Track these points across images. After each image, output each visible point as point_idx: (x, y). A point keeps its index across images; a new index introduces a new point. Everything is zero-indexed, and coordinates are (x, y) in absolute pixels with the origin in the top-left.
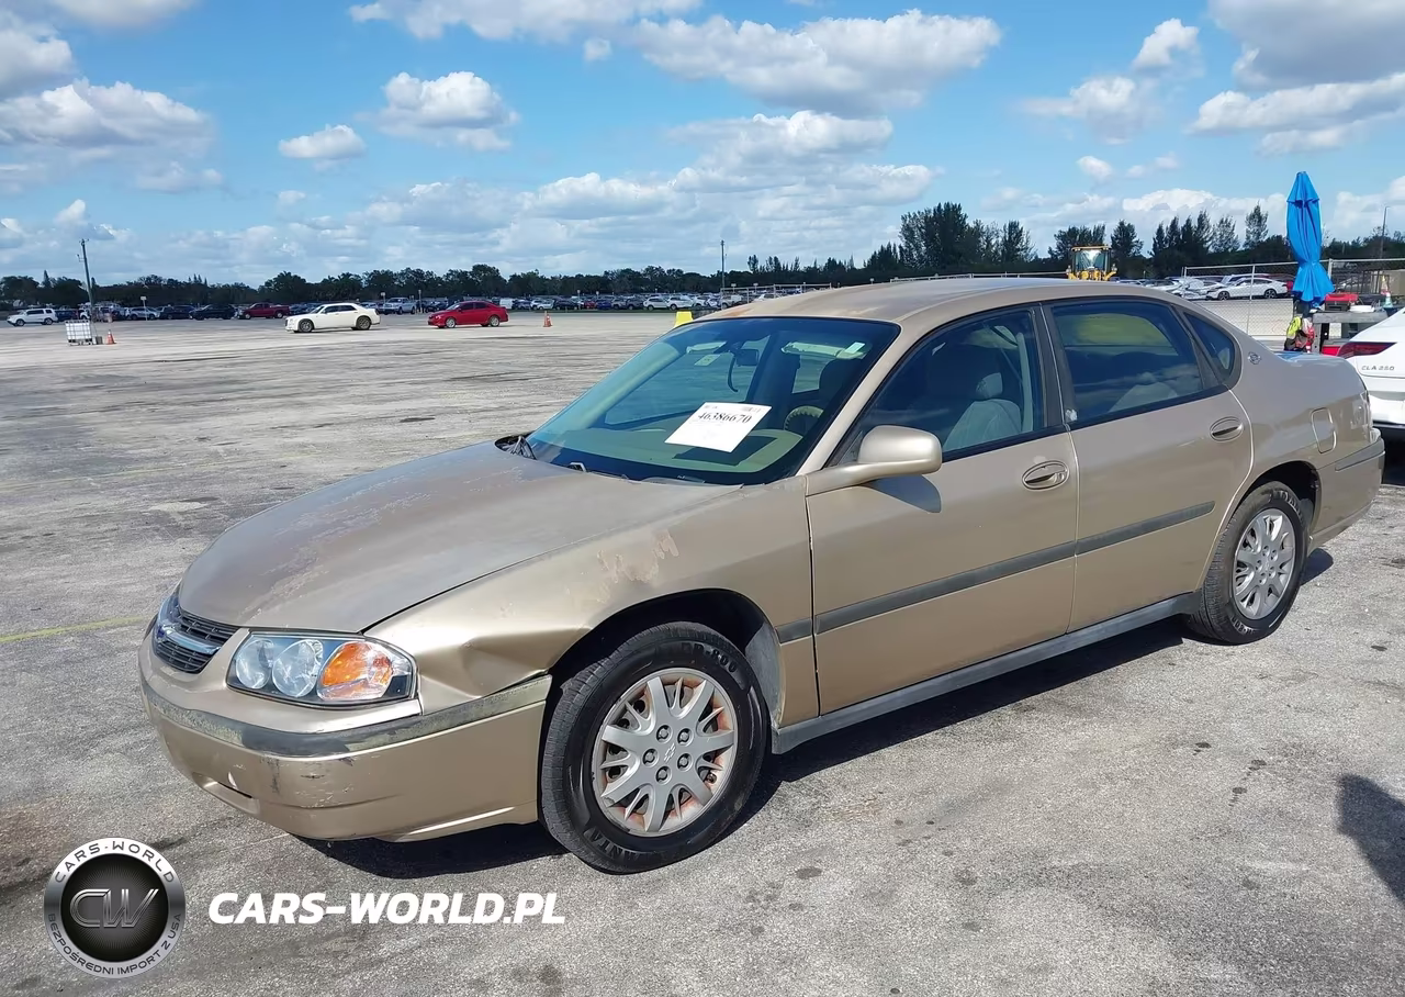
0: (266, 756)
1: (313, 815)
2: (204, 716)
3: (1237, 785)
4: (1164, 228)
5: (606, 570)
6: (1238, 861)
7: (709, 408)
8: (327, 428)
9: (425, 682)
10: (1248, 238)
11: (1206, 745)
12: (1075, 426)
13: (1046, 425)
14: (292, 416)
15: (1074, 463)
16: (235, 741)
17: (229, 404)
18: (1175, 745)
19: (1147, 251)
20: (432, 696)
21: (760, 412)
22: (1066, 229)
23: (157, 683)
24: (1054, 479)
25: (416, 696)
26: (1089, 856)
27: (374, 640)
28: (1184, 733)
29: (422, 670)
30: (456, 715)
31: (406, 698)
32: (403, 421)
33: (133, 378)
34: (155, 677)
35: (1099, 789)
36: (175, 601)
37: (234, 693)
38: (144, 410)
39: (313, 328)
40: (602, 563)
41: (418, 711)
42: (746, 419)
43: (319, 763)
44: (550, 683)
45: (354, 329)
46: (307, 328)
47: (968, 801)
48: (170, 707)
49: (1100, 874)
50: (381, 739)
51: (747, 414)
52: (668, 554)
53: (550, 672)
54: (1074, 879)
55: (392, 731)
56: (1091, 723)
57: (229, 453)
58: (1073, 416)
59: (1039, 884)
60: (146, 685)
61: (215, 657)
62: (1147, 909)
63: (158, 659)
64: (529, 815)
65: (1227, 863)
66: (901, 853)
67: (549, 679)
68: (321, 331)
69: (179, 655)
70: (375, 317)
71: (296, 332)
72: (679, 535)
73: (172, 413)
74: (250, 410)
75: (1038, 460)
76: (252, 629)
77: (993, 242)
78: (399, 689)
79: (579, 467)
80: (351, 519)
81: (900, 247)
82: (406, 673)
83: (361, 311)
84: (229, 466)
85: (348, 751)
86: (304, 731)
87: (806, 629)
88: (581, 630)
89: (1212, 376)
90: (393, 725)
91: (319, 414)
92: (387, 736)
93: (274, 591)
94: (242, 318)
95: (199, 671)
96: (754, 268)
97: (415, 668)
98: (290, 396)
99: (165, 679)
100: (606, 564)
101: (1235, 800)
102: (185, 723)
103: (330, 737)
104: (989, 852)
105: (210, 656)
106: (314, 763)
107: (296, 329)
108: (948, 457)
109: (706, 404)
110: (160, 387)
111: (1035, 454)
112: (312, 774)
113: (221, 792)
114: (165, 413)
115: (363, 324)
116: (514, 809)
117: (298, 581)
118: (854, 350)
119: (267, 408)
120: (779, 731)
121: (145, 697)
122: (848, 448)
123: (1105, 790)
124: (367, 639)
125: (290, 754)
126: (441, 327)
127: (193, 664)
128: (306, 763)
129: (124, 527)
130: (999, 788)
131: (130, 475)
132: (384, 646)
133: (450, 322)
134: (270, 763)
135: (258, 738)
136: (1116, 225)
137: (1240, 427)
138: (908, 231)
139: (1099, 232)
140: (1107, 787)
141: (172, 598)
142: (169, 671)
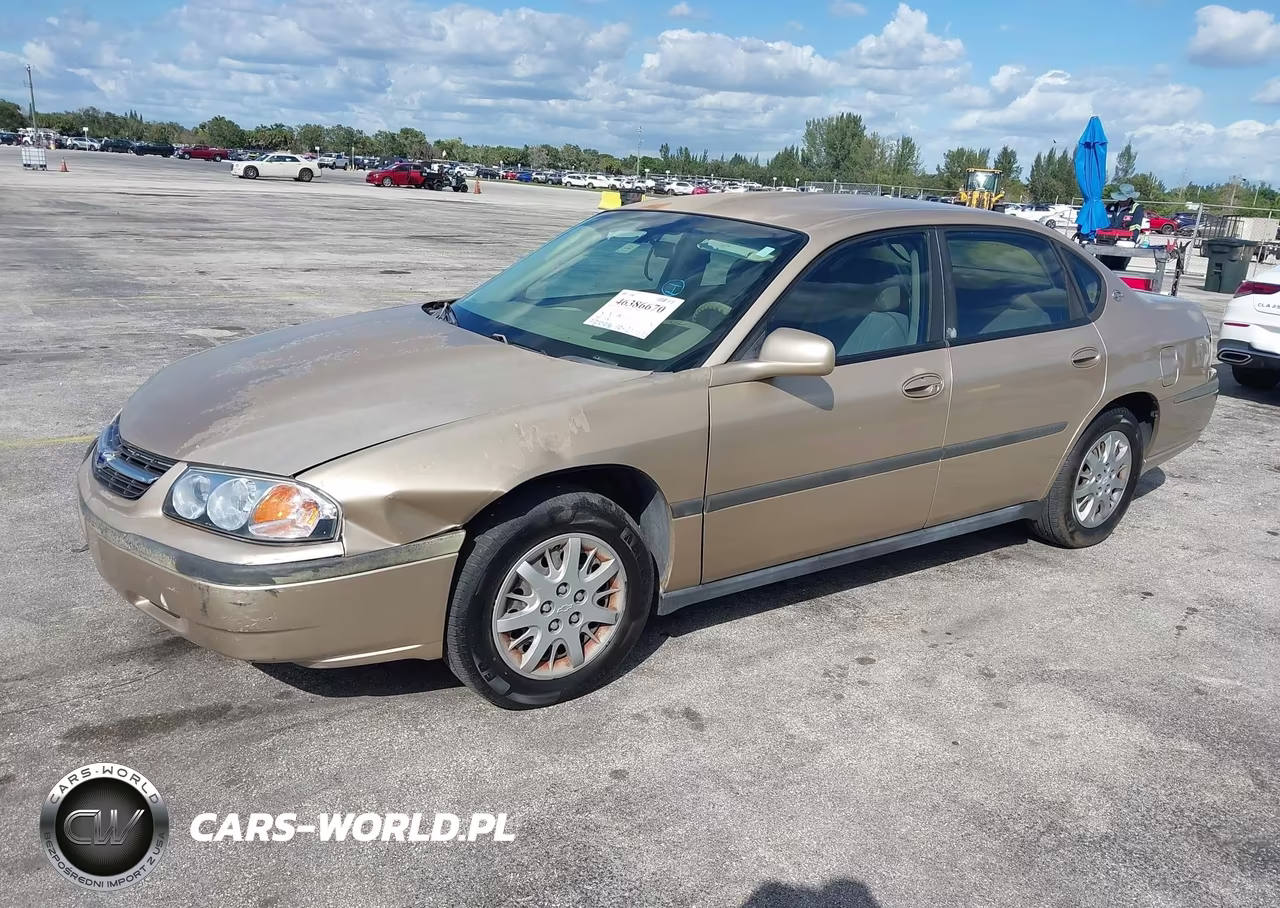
0: (198, 582)
1: (238, 638)
2: (140, 541)
3: (1178, 624)
4: (1042, 157)
5: (523, 439)
6: (1189, 675)
7: (627, 295)
8: (315, 272)
9: (349, 527)
10: (1117, 173)
11: (1151, 594)
12: (954, 343)
13: (928, 340)
14: (275, 259)
15: (949, 376)
16: (169, 565)
17: (210, 242)
18: (1125, 592)
19: (1024, 177)
20: (354, 540)
21: (673, 303)
22: (955, 149)
23: (95, 505)
24: (930, 389)
25: (340, 539)
26: (1077, 666)
27: (305, 485)
28: (1131, 584)
29: (347, 516)
30: (374, 559)
31: (330, 540)
32: (382, 273)
33: (104, 207)
34: (94, 499)
35: (1072, 619)
36: (114, 431)
37: (168, 522)
38: (131, 239)
39: (258, 175)
40: (520, 433)
41: (341, 552)
42: (661, 309)
43: (247, 593)
44: (463, 537)
45: (297, 180)
46: (251, 174)
47: (973, 621)
48: (106, 528)
49: (1085, 675)
50: (306, 574)
51: (662, 304)
52: (580, 429)
53: (464, 527)
54: (1067, 678)
55: (316, 569)
56: (1057, 571)
57: (235, 288)
58: (953, 333)
59: (1044, 680)
60: (84, 506)
61: (153, 487)
62: (1128, 703)
63: (97, 484)
64: (434, 652)
65: (1181, 677)
66: (933, 653)
67: (463, 534)
68: (267, 178)
69: (117, 481)
70: (317, 171)
71: (241, 177)
72: (590, 413)
73: (159, 244)
74: (235, 250)
75: (919, 371)
76: (190, 464)
77: (887, 155)
78: (325, 531)
79: (501, 339)
80: (285, 368)
81: (803, 150)
82: (332, 517)
83: (304, 162)
84: (241, 300)
85: (274, 583)
86: (235, 562)
87: (698, 507)
88: (495, 492)
89: (1079, 308)
90: (318, 563)
91: (301, 259)
92: (310, 573)
93: (211, 431)
94: (182, 157)
95: (138, 498)
96: (665, 157)
97: (341, 513)
98: (266, 240)
99: (104, 503)
100: (523, 433)
101: (1179, 634)
102: (120, 545)
103: (258, 569)
104: (1000, 656)
105: (148, 486)
106: (242, 592)
107: (242, 174)
108: (841, 361)
109: (624, 291)
110: (136, 220)
111: (916, 365)
112: (239, 602)
113: (150, 609)
114: (151, 244)
115: (306, 176)
116: (423, 646)
117: (235, 422)
118: (766, 254)
119: (249, 248)
120: (663, 595)
121: (82, 517)
122: (751, 347)
123: (1078, 620)
124: (299, 483)
125: (221, 582)
126: (378, 186)
127: (134, 491)
128: (236, 592)
129: (172, 347)
130: (996, 613)
131: (148, 300)
132: (312, 490)
133: (387, 182)
134: (200, 588)
135: (190, 565)
136: (1000, 149)
137: (1098, 357)
138: (810, 136)
139: (985, 154)
140: (1079, 618)
141: (111, 427)
142: (107, 495)
